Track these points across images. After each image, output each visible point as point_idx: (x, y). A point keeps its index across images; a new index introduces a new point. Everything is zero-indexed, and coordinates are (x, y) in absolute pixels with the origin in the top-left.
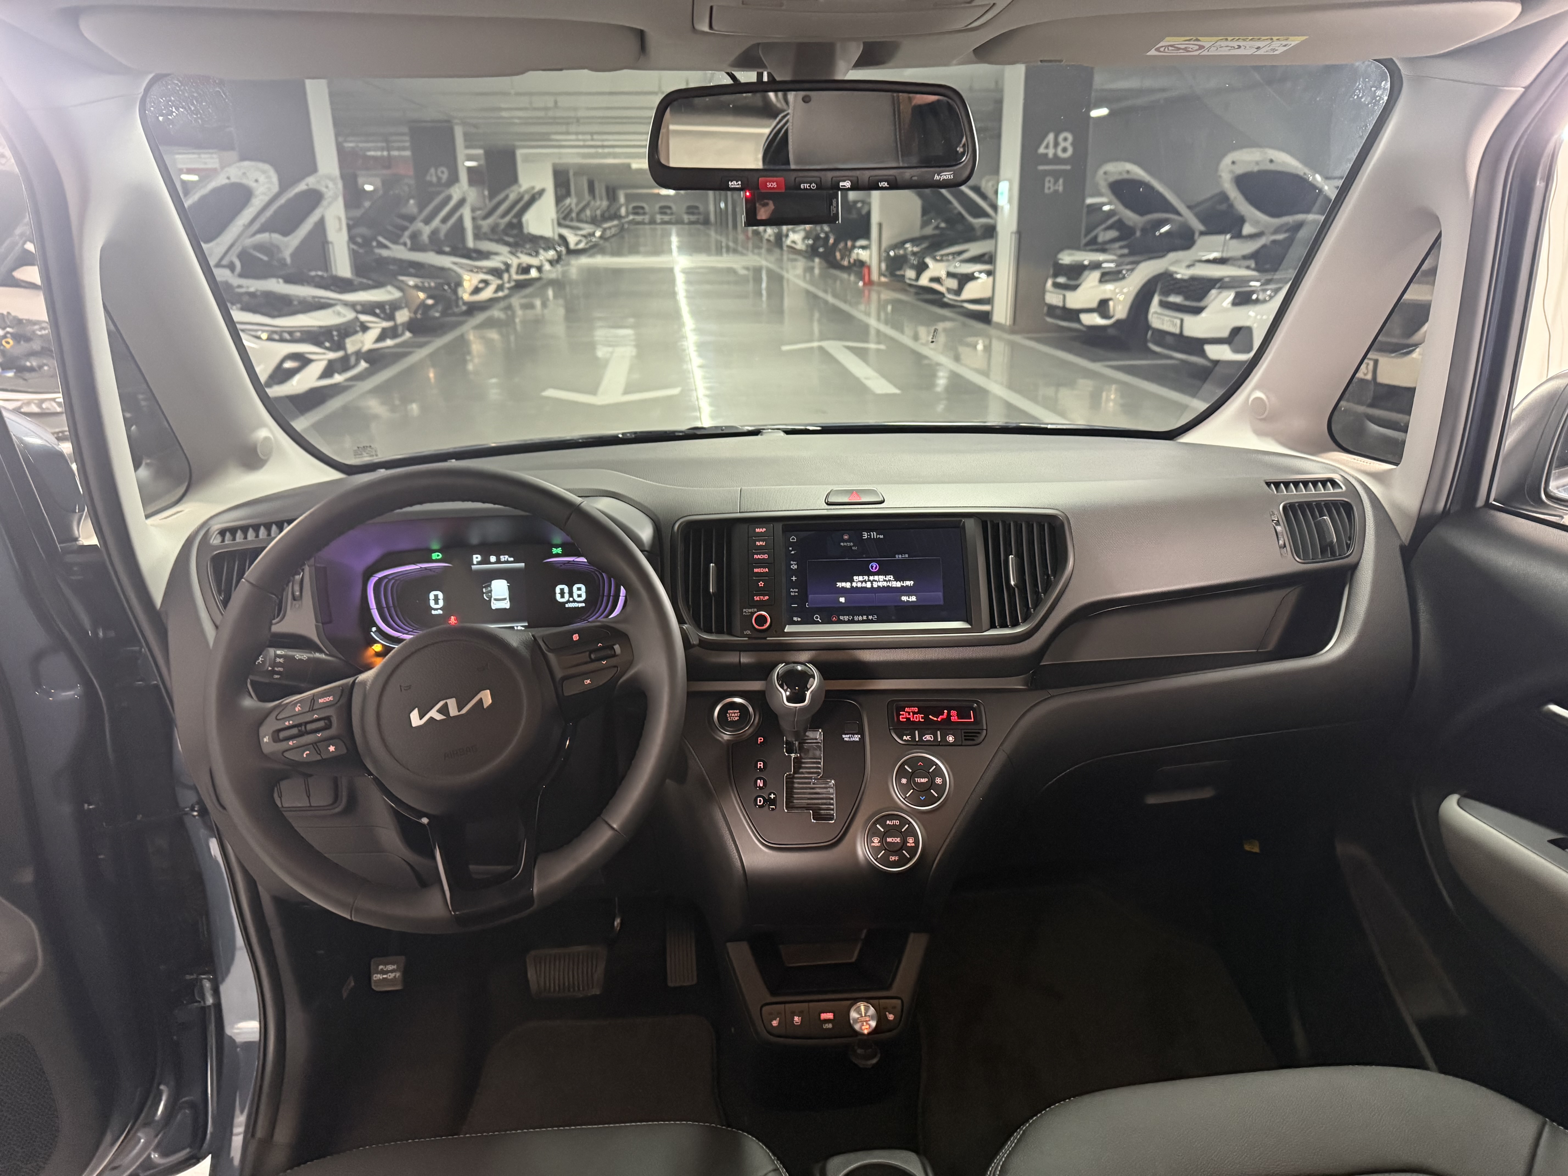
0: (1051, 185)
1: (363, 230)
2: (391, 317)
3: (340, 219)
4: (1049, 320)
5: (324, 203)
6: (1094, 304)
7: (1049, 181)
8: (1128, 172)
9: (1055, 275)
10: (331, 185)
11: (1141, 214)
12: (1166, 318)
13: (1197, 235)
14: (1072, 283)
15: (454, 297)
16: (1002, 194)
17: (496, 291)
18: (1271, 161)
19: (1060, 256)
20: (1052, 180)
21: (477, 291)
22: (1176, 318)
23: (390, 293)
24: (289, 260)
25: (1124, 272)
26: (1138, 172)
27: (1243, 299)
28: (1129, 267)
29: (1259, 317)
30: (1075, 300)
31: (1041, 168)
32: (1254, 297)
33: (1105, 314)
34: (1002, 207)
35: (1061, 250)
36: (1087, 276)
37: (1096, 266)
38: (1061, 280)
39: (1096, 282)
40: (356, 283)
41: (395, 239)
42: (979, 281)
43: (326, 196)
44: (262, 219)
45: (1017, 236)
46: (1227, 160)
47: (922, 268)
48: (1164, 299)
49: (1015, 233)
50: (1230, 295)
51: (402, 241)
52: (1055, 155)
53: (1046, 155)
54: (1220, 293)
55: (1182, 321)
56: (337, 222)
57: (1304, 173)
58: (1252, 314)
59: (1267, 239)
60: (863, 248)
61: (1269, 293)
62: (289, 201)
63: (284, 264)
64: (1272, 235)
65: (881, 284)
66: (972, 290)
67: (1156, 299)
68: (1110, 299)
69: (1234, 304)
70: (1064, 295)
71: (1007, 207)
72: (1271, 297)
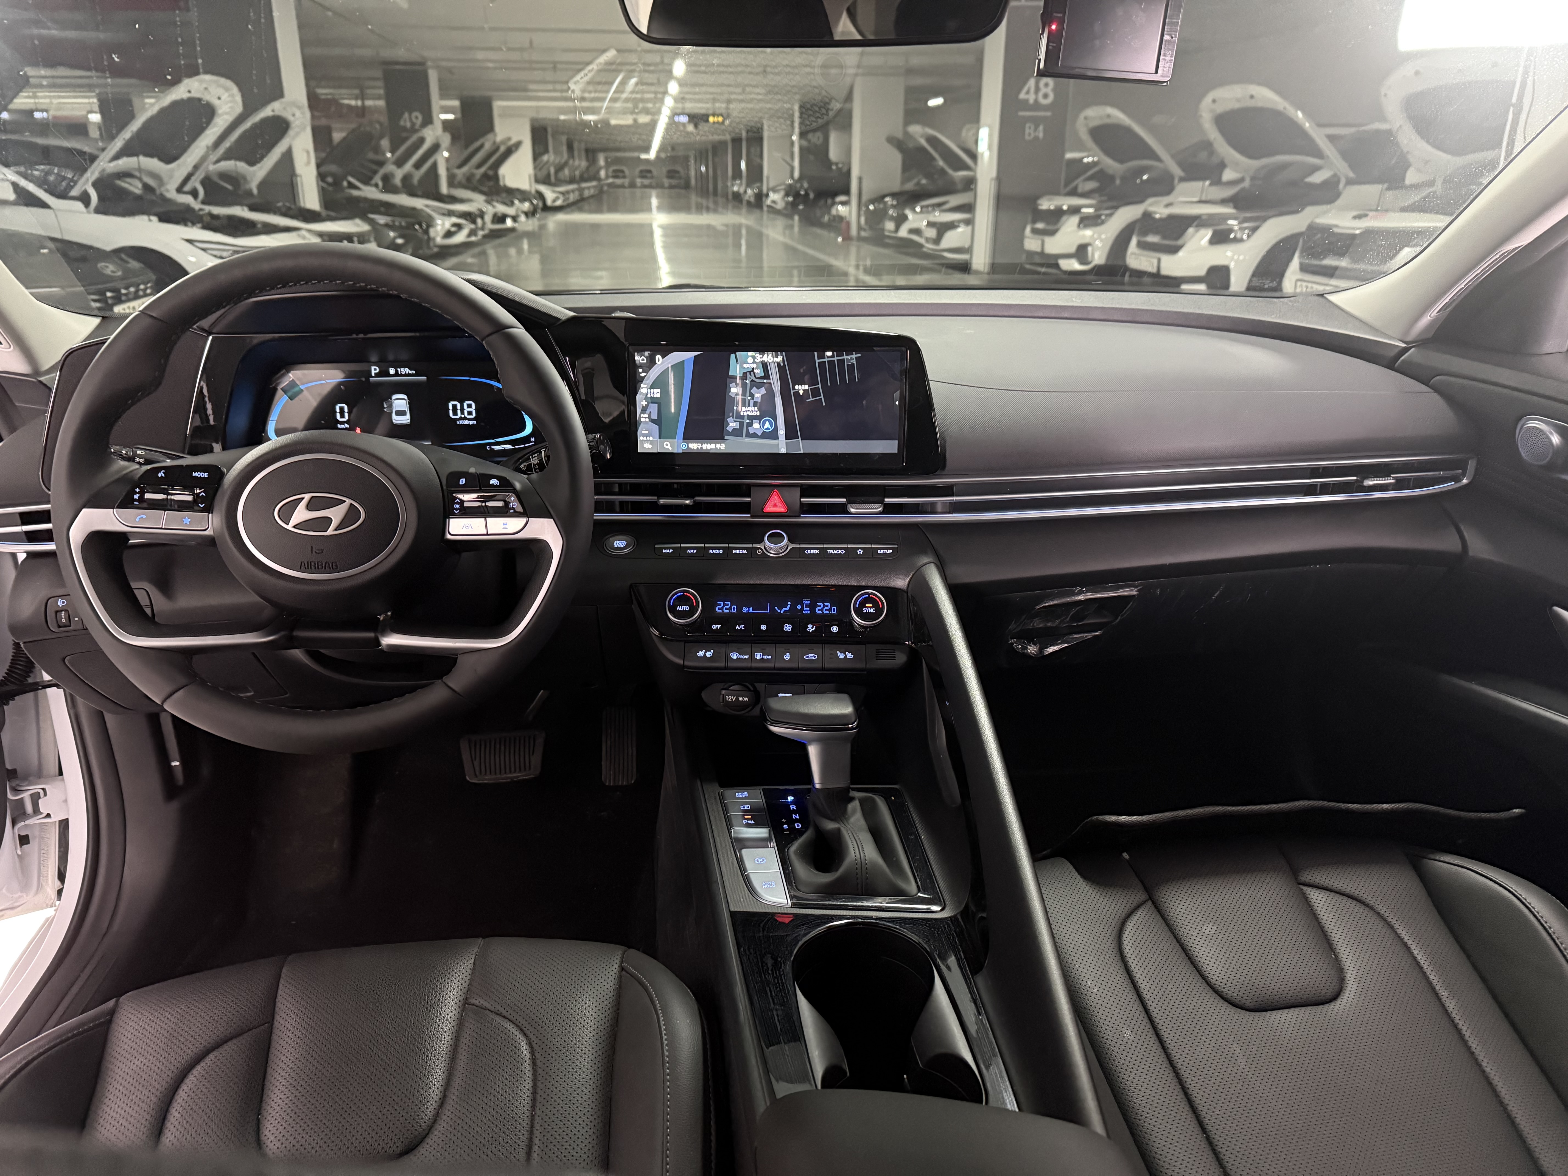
0: (1032, 131)
1: (333, 168)
3: (308, 152)
4: (1028, 267)
5: (291, 133)
6: (1072, 250)
7: (1030, 128)
8: (1109, 116)
9: (1034, 222)
10: (298, 114)
11: (1121, 162)
12: (1144, 258)
13: (1176, 181)
14: (1051, 227)
15: (426, 237)
16: (982, 141)
17: (469, 235)
18: (1252, 97)
19: (1040, 202)
20: (1033, 127)
21: (449, 234)
22: (1154, 257)
23: (358, 225)
24: (255, 191)
25: (1103, 217)
26: (1118, 116)
27: (1221, 238)
28: (1107, 212)
29: (1236, 257)
30: (1054, 245)
31: (1021, 113)
32: (1232, 236)
33: (1083, 261)
34: (982, 154)
35: (1041, 196)
36: (1066, 221)
37: (1074, 210)
38: (1040, 226)
39: (1075, 227)
40: (323, 215)
41: (367, 181)
42: (960, 230)
43: (293, 125)
44: (227, 144)
45: (997, 181)
46: (1208, 99)
47: (901, 220)
48: (1143, 239)
49: (995, 178)
50: (1208, 234)
51: (373, 182)
52: (1036, 101)
53: (1027, 100)
54: (1197, 231)
55: (1159, 260)
56: (305, 154)
57: (1285, 108)
58: (1229, 254)
59: (1246, 184)
60: (843, 203)
61: (1247, 231)
62: (255, 127)
63: (249, 193)
64: (1253, 179)
65: (860, 239)
66: (951, 239)
67: (1134, 241)
68: (1089, 245)
69: (1212, 242)
70: (1043, 241)
71: (987, 155)
72: (1249, 236)
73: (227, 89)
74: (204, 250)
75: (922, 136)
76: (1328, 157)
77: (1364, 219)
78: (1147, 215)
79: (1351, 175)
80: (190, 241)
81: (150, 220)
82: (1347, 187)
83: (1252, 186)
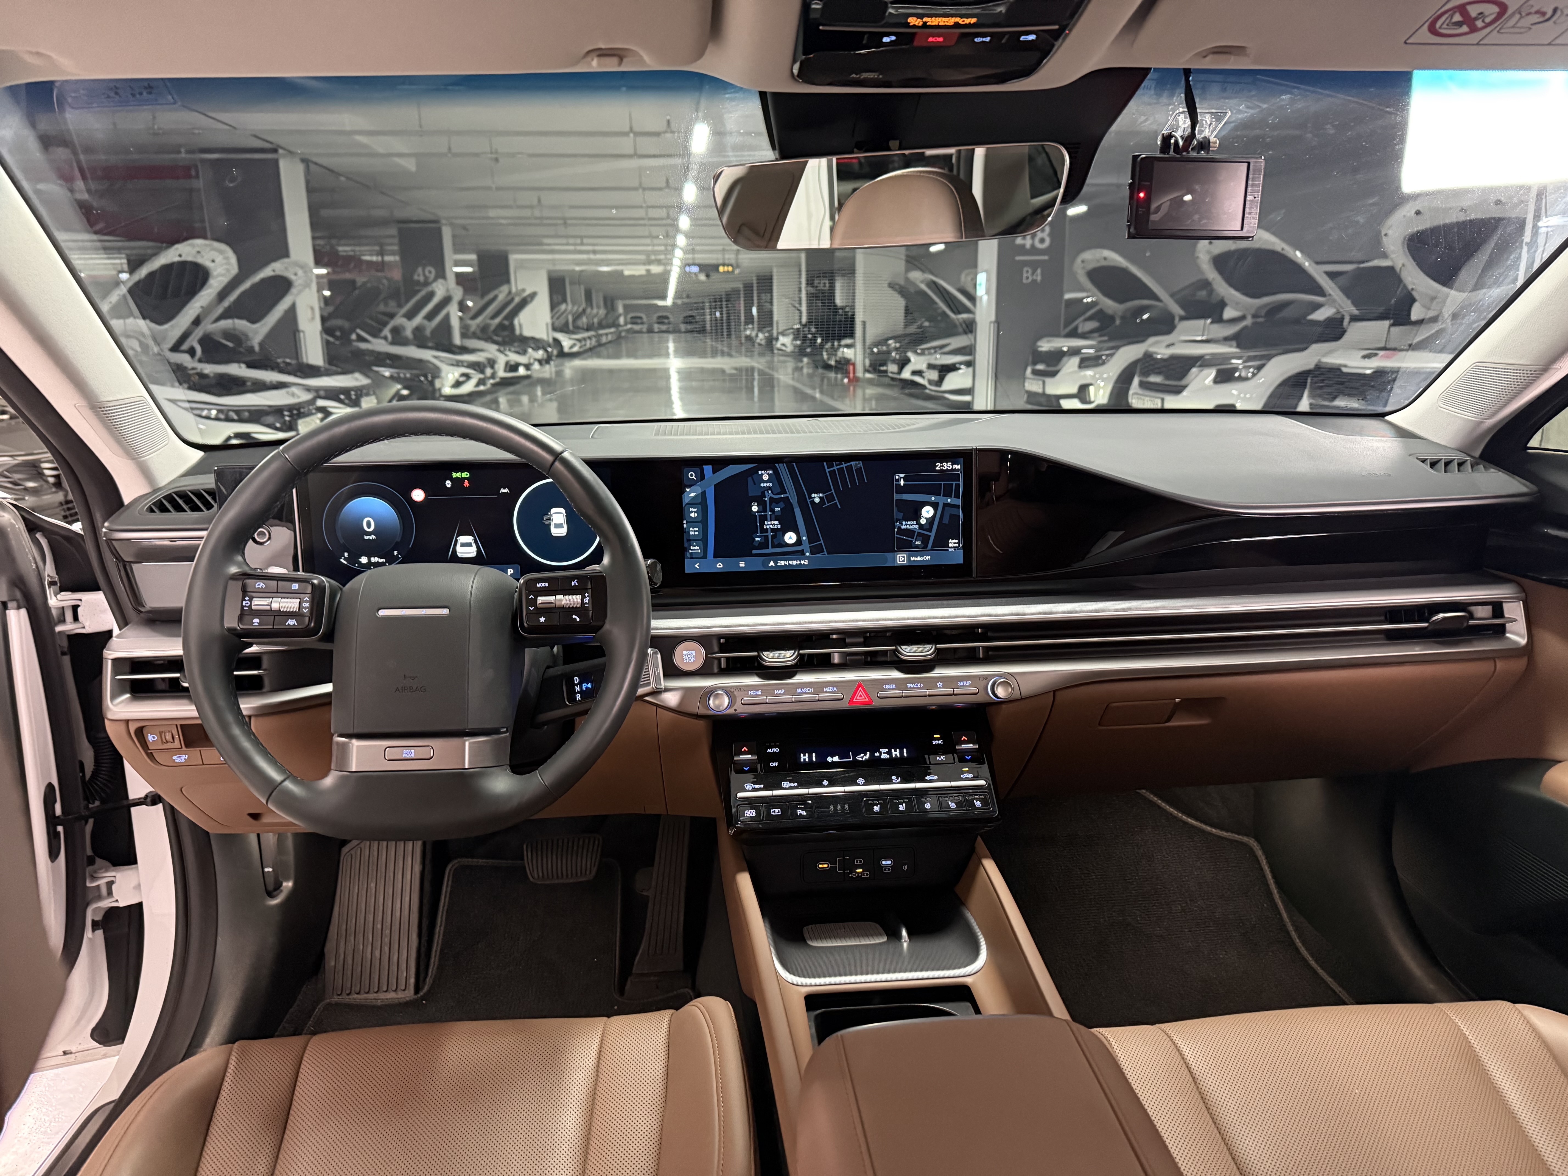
0: (1029, 275)
1: (338, 322)
2: (356, 403)
3: (312, 309)
5: (294, 290)
6: (1073, 390)
7: (1028, 272)
8: (1105, 259)
9: (1035, 363)
10: (300, 272)
11: (1121, 301)
12: (1147, 398)
13: (1177, 319)
14: (1051, 369)
15: (431, 388)
16: (980, 284)
17: (478, 385)
19: (1039, 343)
20: (1030, 271)
21: (457, 384)
22: (1158, 398)
23: (357, 379)
24: (257, 348)
25: (1104, 357)
26: (1115, 258)
27: (1225, 376)
28: (1108, 352)
29: (1242, 395)
30: (1056, 386)
31: (1018, 258)
32: (1237, 374)
33: (1086, 400)
34: (981, 298)
35: (1040, 338)
36: (1066, 362)
37: (1075, 352)
38: (1040, 367)
39: (1076, 368)
40: (322, 369)
41: (376, 334)
42: (960, 371)
43: (295, 284)
44: (226, 303)
45: (996, 326)
47: (904, 362)
48: (1145, 379)
49: (994, 323)
50: (1212, 373)
51: (382, 334)
52: (1033, 246)
53: (1023, 246)
54: (1201, 371)
55: (1163, 399)
56: (309, 311)
57: (1283, 249)
58: (1235, 392)
59: (1248, 322)
60: (848, 346)
61: (1251, 370)
62: (254, 286)
63: (251, 350)
64: (1254, 316)
65: (865, 380)
66: (953, 381)
67: (1136, 381)
68: (1091, 384)
69: (1216, 381)
70: (1044, 382)
71: (985, 298)
72: (1254, 375)
73: (221, 252)
75: (922, 282)
76: (1330, 295)
77: (1374, 359)
78: (1148, 356)
79: (1355, 312)
82: (1352, 324)
83: (1254, 324)
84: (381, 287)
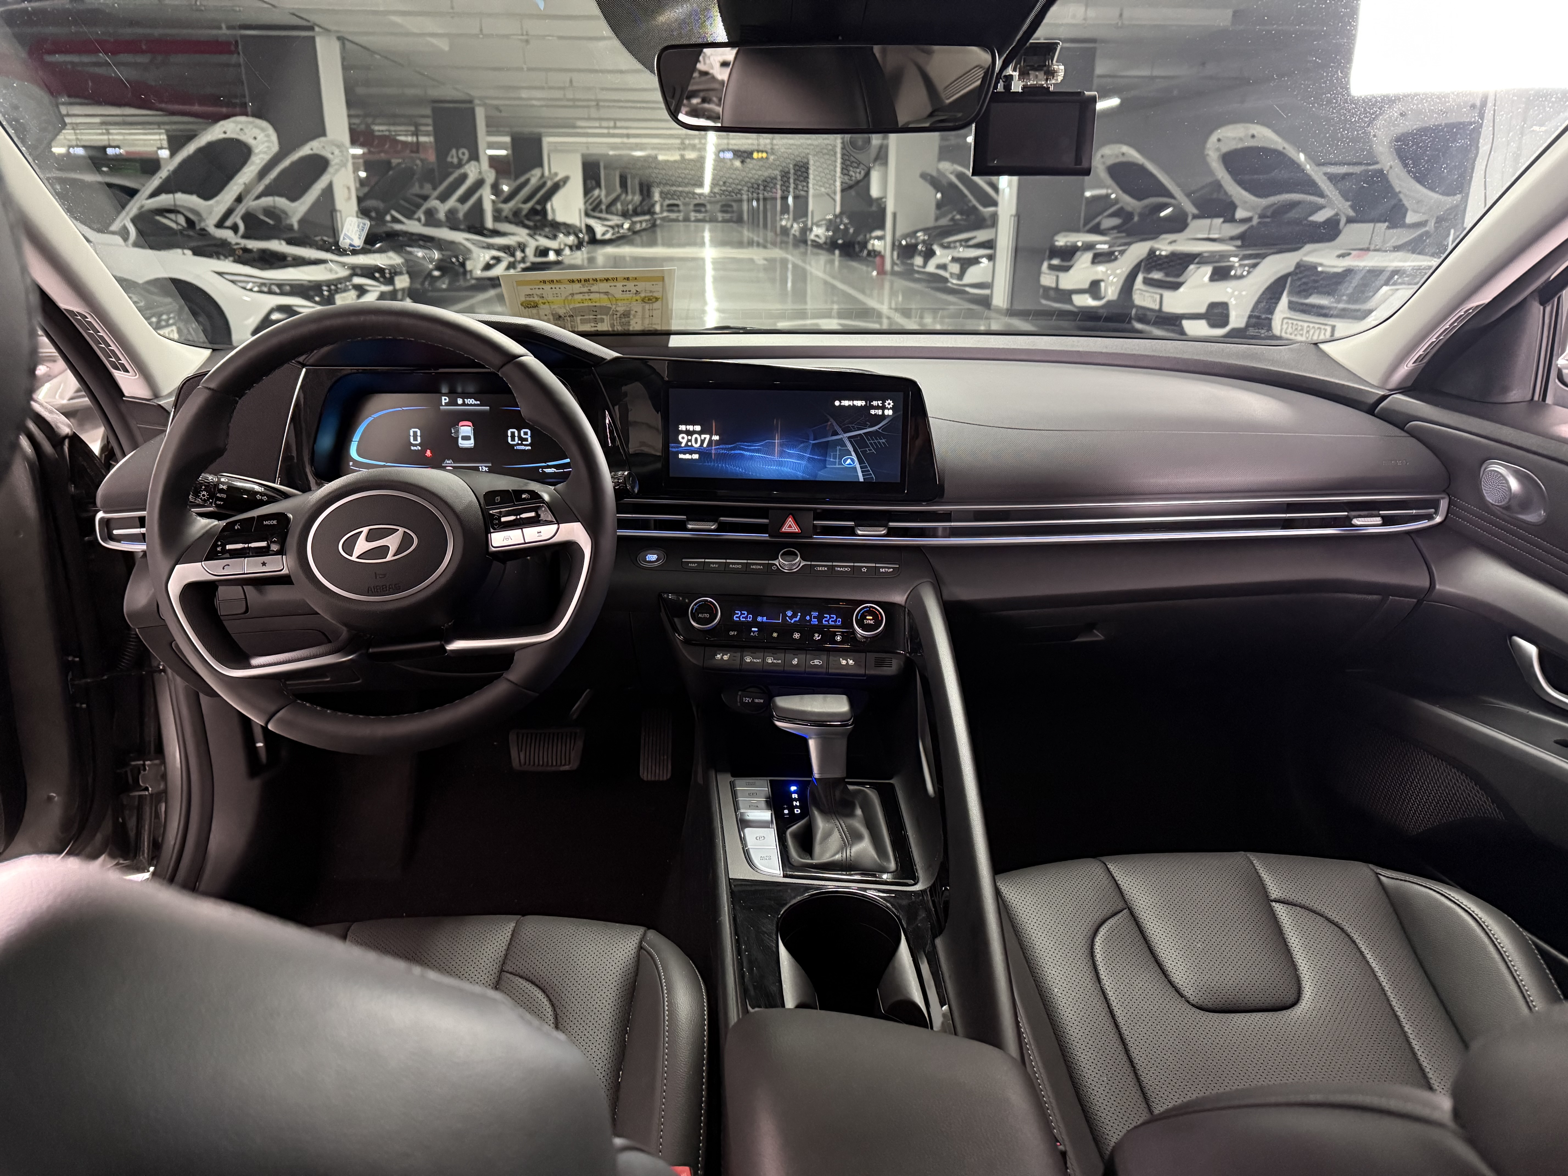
1: (373, 203)
2: (390, 281)
3: (349, 188)
4: (1044, 302)
5: (331, 170)
6: (1086, 285)
8: (1123, 154)
9: (1051, 257)
10: (337, 152)
11: (1139, 199)
12: (1147, 294)
13: (1190, 218)
14: (1066, 264)
15: (461, 270)
17: (508, 268)
18: (1253, 136)
19: (1056, 238)
21: (488, 267)
22: (1156, 293)
23: (390, 258)
24: (296, 226)
25: (1117, 253)
26: (1133, 154)
27: (1221, 274)
28: (1120, 248)
29: (1236, 293)
30: (1069, 280)
32: (1233, 273)
33: (1096, 296)
34: (1003, 191)
35: (1057, 233)
36: (1080, 257)
38: (1056, 262)
39: (1088, 263)
40: (362, 249)
41: (410, 215)
42: (982, 265)
43: (332, 163)
44: (267, 180)
45: (1016, 218)
46: (1213, 138)
47: (929, 254)
48: (1148, 276)
49: (1015, 216)
50: (1207, 270)
51: (416, 216)
54: (1199, 268)
55: (1161, 296)
56: (346, 191)
57: (1284, 148)
58: (1229, 290)
59: (1255, 222)
60: (879, 238)
61: (1247, 268)
62: (293, 164)
63: (290, 228)
64: (1260, 217)
65: (893, 273)
66: (974, 275)
67: (1140, 278)
68: (1102, 280)
69: (1213, 279)
70: (1057, 277)
71: (1007, 191)
72: (1249, 272)
73: (263, 130)
74: (233, 282)
75: (951, 173)
76: (1327, 196)
77: (1347, 258)
78: (1152, 252)
79: (1351, 213)
80: (220, 274)
81: (184, 254)
82: (1348, 225)
83: (1259, 223)
84: (415, 167)
